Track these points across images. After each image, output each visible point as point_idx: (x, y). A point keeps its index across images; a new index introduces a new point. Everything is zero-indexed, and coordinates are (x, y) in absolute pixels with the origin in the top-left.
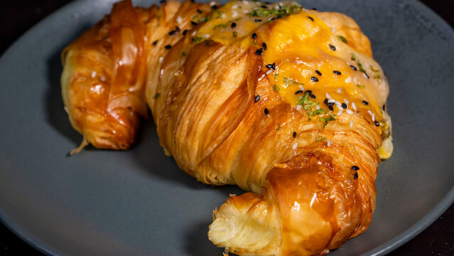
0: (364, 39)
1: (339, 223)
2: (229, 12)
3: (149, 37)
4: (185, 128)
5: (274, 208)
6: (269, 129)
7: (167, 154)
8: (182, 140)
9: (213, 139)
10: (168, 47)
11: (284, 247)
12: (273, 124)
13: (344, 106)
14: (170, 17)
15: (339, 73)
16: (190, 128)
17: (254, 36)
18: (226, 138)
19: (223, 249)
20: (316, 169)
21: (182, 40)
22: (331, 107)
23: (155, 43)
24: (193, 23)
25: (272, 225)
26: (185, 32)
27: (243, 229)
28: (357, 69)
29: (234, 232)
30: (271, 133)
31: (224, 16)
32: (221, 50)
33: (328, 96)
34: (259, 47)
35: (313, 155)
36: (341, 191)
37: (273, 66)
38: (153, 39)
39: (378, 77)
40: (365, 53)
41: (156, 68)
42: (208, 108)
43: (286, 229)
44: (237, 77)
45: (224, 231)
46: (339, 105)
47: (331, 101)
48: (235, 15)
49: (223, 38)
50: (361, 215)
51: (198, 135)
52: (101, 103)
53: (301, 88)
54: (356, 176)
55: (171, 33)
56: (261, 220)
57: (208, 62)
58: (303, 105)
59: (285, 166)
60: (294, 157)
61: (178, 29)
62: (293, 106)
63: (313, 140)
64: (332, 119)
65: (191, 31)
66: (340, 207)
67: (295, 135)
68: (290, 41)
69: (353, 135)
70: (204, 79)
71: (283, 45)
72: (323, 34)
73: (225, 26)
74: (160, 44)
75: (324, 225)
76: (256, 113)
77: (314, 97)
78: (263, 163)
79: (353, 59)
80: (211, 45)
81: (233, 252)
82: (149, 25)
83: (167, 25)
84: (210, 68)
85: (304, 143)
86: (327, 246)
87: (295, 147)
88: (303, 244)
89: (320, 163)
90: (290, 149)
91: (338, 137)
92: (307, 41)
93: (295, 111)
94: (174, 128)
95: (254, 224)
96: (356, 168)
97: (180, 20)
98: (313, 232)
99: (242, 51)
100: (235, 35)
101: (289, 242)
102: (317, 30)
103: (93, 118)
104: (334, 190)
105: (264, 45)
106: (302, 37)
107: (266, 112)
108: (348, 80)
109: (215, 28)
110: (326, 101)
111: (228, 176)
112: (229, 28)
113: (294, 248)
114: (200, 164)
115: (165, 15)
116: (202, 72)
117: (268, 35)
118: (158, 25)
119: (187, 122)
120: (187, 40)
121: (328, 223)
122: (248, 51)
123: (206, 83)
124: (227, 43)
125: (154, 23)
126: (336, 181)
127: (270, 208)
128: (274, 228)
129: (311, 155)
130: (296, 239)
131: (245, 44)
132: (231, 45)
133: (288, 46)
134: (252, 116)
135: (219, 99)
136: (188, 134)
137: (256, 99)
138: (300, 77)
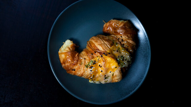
13: (91, 71)
21: (119, 41)
23: (121, 37)
26: (121, 42)
28: (105, 77)
31: (123, 50)
32: (109, 47)
33: (94, 68)
37: (102, 57)
39: (105, 82)
47: (92, 68)
52: (111, 25)
53: (96, 62)
57: (107, 44)
61: (123, 41)
67: (85, 59)
73: (118, 50)
74: (121, 38)
77: (93, 64)
79: (108, 76)
83: (125, 40)
84: (105, 44)
92: (110, 66)
96: (74, 70)
97: (126, 42)
102: (113, 68)
103: (108, 24)
107: (92, 54)
108: (101, 74)
109: (119, 48)
116: (104, 42)
132: (110, 49)
138: (100, 62)
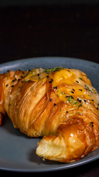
0: (88, 80)
1: (88, 144)
2: (35, 72)
3: (4, 84)
4: (23, 113)
5: (62, 139)
6: (57, 111)
7: (15, 127)
8: (22, 118)
9: (34, 117)
10: (12, 86)
11: (67, 154)
12: (58, 109)
13: (85, 101)
14: (12, 76)
15: (81, 90)
16: (25, 113)
17: (48, 77)
18: (40, 115)
19: (42, 157)
20: (77, 123)
21: (18, 83)
22: (80, 101)
23: (7, 86)
24: (21, 77)
25: (62, 145)
26: (19, 80)
27: (50, 148)
28: (87, 89)
29: (46, 150)
30: (58, 113)
32: (35, 83)
34: (50, 80)
35: (76, 118)
36: (88, 131)
37: (56, 88)
38: (6, 84)
39: (96, 93)
40: (89, 85)
41: (8, 95)
42: (32, 105)
43: (68, 146)
44: (42, 92)
45: (43, 150)
46: (83, 101)
47: (80, 99)
48: (38, 72)
49: (35, 79)
50: (95, 141)
51: (28, 116)
53: (68, 95)
54: (93, 126)
55: (13, 81)
56: (58, 144)
57: (30, 88)
58: (69, 101)
59: (65, 123)
60: (68, 120)
61: (16, 79)
62: (65, 102)
63: (74, 113)
64: (81, 105)
65: (21, 79)
66: (88, 137)
67: (67, 112)
68: (61, 79)
69: (90, 111)
70: (29, 94)
71: (59, 80)
72: (73, 76)
73: (35, 76)
74: (9, 86)
75: (82, 144)
76: (51, 106)
77: (73, 98)
78: (55, 125)
79: (86, 86)
80: (31, 82)
81: (46, 158)
82: (4, 79)
83: (11, 78)
84: (32, 90)
85: (71, 115)
86: (83, 154)
87: (68, 116)
88: (75, 152)
89: (78, 121)
90: (66, 117)
91: (84, 112)
92: (68, 79)
93: (66, 104)
94: (18, 114)
95: (55, 146)
96: (92, 123)
97: (16, 76)
98: (78, 147)
99: (44, 83)
100: (39, 78)
101: (69, 152)
102: (71, 74)
104: (85, 131)
105: (52, 80)
106: (66, 77)
107: (55, 105)
108: (85, 93)
109: (31, 77)
110: (78, 99)
111: (41, 132)
112: (37, 76)
113: (71, 154)
114: (30, 128)
115: (10, 75)
116: (28, 92)
117: (53, 76)
118: (8, 79)
119: (24, 111)
120: (20, 83)
121: (84, 144)
122: (46, 82)
123: (30, 95)
124: (37, 81)
125: (6, 78)
126: (85, 127)
127: (60, 139)
128: (63, 147)
129: (74, 118)
130: (72, 150)
131: (45, 80)
132: (39, 81)
133: (61, 80)
134: (49, 107)
135: (36, 101)
136: (24, 116)
137: (51, 100)
138: (67, 92)
